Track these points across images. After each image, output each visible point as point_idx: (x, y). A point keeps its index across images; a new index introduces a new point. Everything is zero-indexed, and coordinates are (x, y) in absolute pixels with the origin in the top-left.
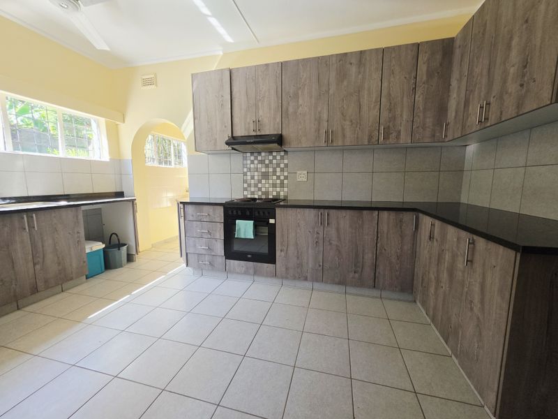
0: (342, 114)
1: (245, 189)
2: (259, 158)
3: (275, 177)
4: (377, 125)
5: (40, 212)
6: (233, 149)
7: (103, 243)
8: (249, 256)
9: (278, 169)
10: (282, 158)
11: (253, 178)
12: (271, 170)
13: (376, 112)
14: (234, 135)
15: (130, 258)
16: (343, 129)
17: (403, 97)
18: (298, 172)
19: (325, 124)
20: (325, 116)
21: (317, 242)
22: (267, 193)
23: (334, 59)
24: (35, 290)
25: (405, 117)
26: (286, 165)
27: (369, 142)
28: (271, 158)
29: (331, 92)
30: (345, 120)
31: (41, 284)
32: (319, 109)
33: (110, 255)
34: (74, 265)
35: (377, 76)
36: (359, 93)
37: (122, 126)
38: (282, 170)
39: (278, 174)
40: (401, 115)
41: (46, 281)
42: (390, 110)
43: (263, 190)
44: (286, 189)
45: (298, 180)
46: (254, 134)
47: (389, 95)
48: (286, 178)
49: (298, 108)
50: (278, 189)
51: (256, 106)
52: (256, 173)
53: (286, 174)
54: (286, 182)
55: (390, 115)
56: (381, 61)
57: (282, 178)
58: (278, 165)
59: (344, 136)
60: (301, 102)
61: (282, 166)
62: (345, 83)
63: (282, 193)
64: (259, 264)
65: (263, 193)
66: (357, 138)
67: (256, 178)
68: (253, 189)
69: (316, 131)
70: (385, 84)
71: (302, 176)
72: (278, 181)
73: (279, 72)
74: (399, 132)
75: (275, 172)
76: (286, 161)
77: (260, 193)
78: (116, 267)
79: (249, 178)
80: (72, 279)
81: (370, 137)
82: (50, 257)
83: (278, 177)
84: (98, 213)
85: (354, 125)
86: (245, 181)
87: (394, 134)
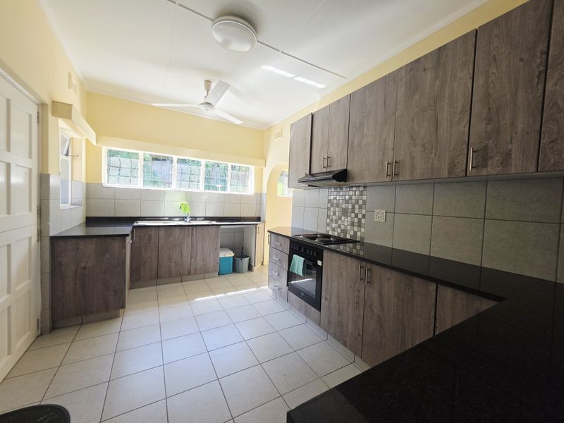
0: (412, 138)
1: (328, 225)
2: (341, 193)
3: (353, 215)
4: (465, 146)
5: (198, 227)
6: (309, 186)
7: (234, 252)
8: (302, 294)
9: (357, 206)
10: (361, 194)
11: (334, 214)
12: (350, 206)
13: (463, 128)
14: (312, 173)
15: (250, 268)
16: (412, 158)
17: (516, 93)
18: (376, 211)
19: (390, 153)
20: (390, 145)
21: (357, 302)
22: (344, 231)
23: (403, 71)
24: (189, 273)
25: (520, 126)
26: (364, 202)
27: (450, 173)
28: (351, 193)
29: (398, 113)
30: (415, 146)
31: (192, 270)
32: (384, 136)
33: (237, 262)
34: (212, 263)
35: (465, 74)
36: (435, 106)
37: (264, 169)
38: (360, 207)
39: (357, 211)
40: (512, 125)
41: (196, 270)
42: (489, 120)
43: (342, 227)
44: (363, 230)
45: (375, 220)
46: (325, 170)
47: (487, 96)
48: (364, 216)
49: (363, 138)
50: (356, 229)
51: (328, 142)
52: (337, 209)
53: (364, 212)
54: (363, 221)
55: (490, 128)
56: (473, 49)
57: (360, 216)
58: (357, 202)
59: (413, 167)
60: (365, 131)
61: (361, 202)
62: (417, 97)
63: (359, 234)
64: (309, 306)
65: (342, 231)
66: (432, 168)
67: (337, 214)
68: (334, 225)
69: (379, 163)
70: (480, 81)
71: (379, 216)
72: (356, 220)
73: (348, 104)
74: (509, 154)
75: (353, 208)
76: (364, 198)
77: (339, 230)
78: (239, 273)
79: (332, 213)
80: (209, 272)
81: (452, 166)
82: (199, 256)
83: (356, 216)
84: (242, 231)
85: (427, 152)
86: (328, 217)
87: (498, 158)
